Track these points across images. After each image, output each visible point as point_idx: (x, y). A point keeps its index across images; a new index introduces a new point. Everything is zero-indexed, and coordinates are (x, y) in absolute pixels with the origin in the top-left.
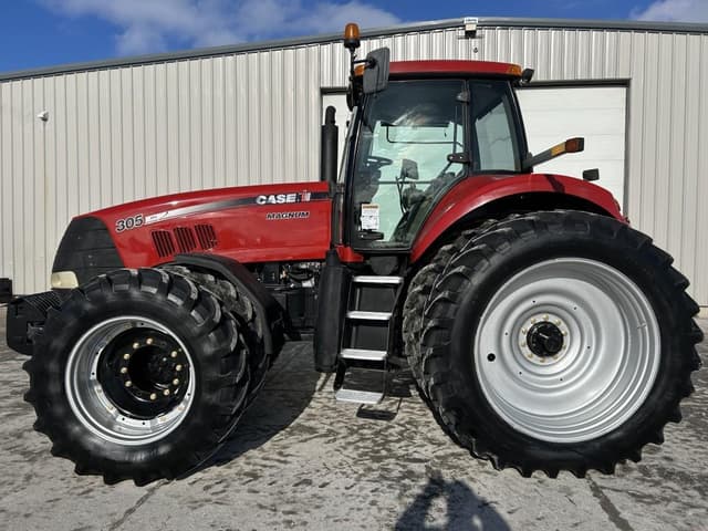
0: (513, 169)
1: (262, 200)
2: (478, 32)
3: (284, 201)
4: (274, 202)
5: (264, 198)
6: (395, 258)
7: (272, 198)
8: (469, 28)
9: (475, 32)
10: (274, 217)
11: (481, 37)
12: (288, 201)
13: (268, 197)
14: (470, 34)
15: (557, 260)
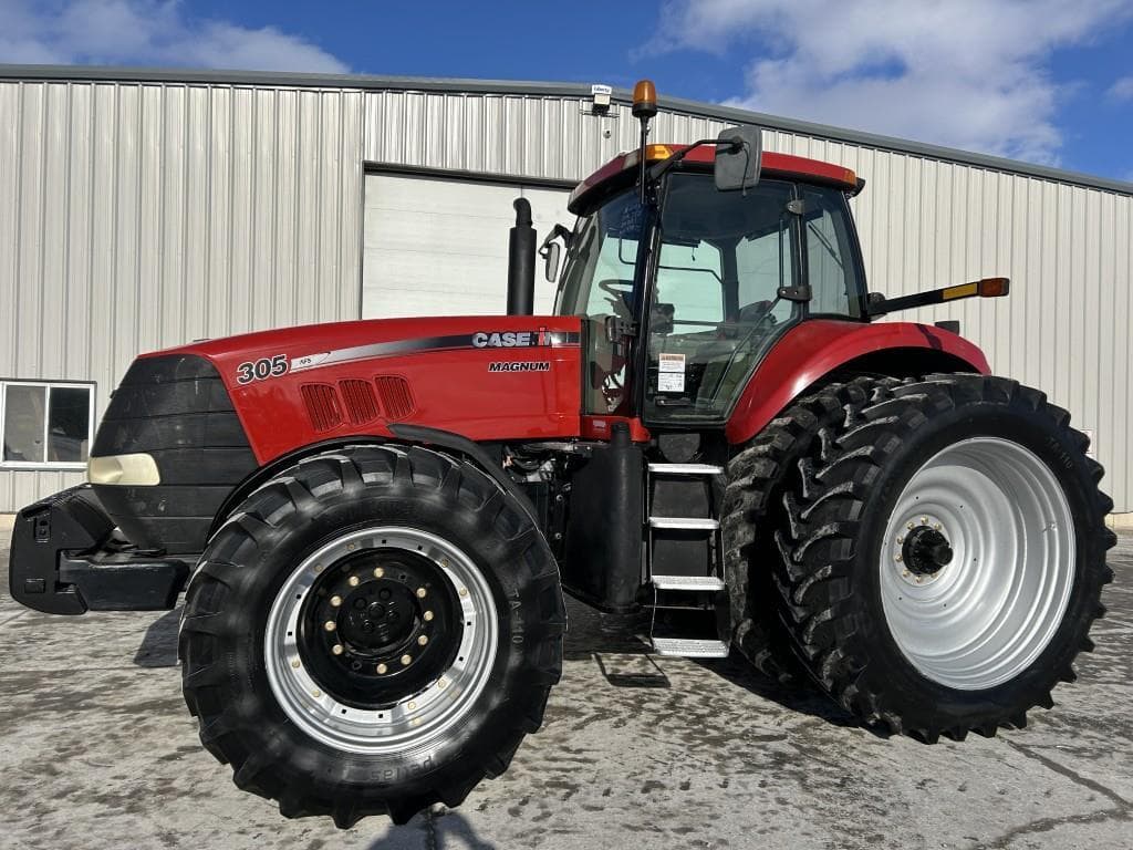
0: (846, 313)
1: (480, 340)
2: (612, 110)
3: (513, 342)
4: (499, 344)
5: (485, 337)
6: (697, 436)
7: (495, 338)
8: (599, 100)
9: (608, 107)
10: (500, 369)
11: (616, 116)
12: (519, 343)
13: (489, 336)
14: (600, 110)
15: (973, 440)
